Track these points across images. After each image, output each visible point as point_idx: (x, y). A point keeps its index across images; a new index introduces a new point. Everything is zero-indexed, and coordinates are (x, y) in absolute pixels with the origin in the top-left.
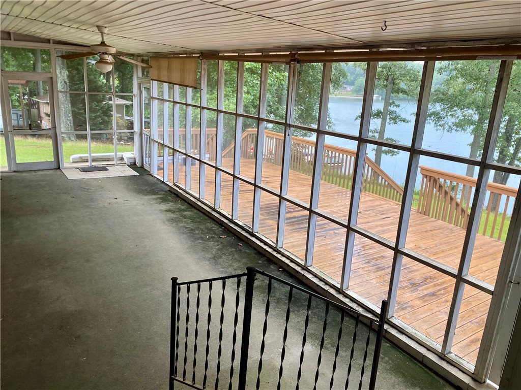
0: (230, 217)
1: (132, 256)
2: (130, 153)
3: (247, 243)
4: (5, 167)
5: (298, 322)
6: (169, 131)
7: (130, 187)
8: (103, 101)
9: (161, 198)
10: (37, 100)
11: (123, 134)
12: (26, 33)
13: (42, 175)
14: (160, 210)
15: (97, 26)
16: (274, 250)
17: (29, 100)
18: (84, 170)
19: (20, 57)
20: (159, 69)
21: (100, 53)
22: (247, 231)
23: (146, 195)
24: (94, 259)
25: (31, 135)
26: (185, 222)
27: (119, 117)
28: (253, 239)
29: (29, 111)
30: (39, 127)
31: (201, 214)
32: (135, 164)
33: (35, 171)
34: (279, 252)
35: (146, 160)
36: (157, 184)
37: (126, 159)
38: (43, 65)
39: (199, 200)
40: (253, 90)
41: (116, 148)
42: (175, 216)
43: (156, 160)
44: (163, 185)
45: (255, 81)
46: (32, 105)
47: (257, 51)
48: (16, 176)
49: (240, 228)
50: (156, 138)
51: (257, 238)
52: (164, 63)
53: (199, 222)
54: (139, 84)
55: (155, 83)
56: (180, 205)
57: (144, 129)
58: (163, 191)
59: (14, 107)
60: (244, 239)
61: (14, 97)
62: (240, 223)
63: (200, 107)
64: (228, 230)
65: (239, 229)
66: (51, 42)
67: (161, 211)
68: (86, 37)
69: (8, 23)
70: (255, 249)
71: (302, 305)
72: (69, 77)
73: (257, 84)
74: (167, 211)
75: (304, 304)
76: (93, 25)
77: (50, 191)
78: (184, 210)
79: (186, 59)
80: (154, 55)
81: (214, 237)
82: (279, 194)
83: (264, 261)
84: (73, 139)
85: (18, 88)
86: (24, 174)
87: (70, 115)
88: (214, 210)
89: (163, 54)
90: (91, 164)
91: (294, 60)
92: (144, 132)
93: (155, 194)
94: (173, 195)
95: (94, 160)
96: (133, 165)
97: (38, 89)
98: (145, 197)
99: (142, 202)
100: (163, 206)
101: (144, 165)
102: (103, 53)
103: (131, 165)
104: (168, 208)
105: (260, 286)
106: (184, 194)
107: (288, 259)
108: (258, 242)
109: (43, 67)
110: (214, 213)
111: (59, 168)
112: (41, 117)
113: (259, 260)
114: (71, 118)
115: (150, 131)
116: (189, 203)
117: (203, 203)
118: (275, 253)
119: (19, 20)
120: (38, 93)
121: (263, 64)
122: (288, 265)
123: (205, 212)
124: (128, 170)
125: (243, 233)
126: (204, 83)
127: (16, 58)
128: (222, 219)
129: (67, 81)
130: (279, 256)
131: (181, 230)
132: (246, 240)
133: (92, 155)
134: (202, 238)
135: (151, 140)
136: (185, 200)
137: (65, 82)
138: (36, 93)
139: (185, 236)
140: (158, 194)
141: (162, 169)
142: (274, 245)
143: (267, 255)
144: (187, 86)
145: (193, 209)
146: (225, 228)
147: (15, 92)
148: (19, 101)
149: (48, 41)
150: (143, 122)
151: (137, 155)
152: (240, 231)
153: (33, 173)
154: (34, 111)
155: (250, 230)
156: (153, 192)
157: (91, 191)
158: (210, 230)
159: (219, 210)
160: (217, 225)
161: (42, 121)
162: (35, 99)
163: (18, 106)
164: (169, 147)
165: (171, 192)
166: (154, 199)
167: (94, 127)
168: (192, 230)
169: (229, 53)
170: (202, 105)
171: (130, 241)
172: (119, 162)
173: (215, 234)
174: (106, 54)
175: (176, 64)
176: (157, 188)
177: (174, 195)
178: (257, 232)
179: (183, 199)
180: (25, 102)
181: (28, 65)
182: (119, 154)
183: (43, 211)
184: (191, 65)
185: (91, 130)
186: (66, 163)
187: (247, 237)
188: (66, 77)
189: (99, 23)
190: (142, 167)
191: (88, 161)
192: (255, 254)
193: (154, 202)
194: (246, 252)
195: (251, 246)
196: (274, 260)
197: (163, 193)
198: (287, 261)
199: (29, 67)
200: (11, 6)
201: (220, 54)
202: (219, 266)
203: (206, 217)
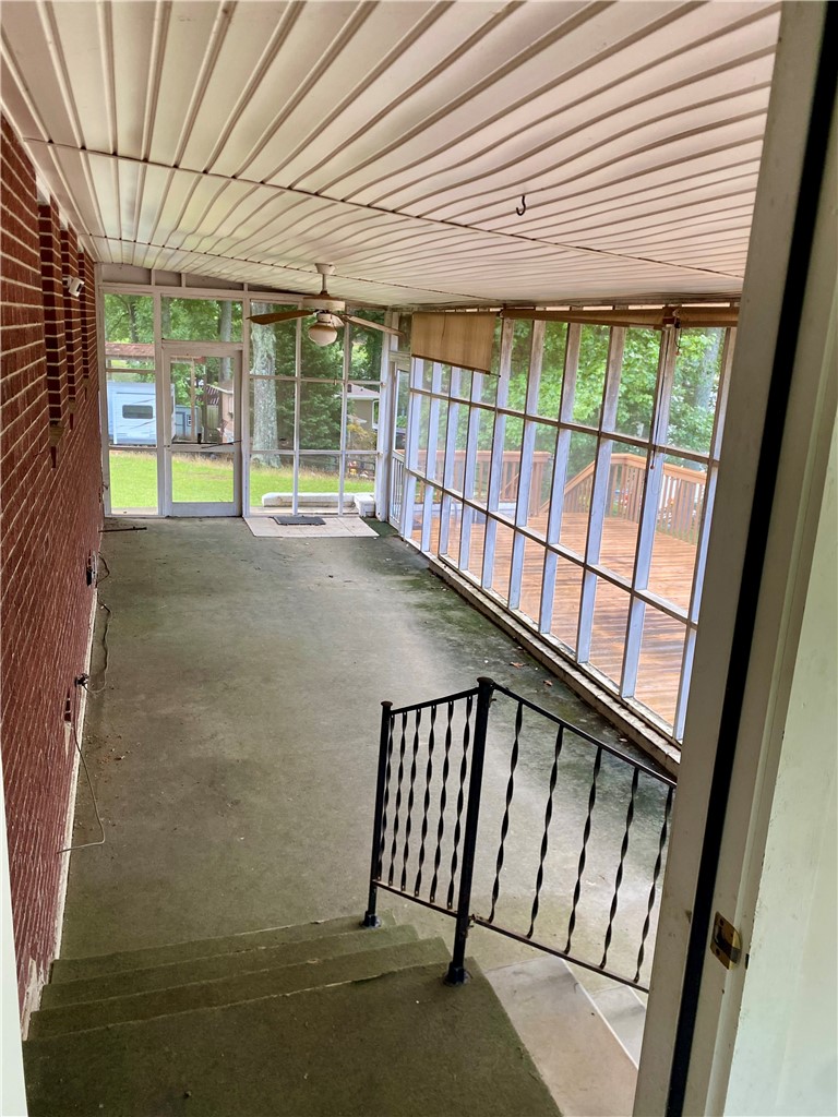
0: (536, 628)
1: (344, 681)
2: (367, 495)
3: (562, 681)
4: (154, 508)
5: (638, 840)
6: (438, 454)
7: (359, 557)
8: (333, 393)
9: (411, 582)
10: (219, 389)
11: (366, 459)
12: (205, 274)
13: (212, 527)
14: (405, 604)
15: (316, 264)
16: (616, 701)
17: (207, 389)
18: (283, 522)
19: (198, 309)
20: (427, 336)
21: (317, 310)
22: (566, 659)
23: (385, 574)
24: (279, 679)
25: (203, 453)
26: (449, 630)
27: (362, 425)
28: (576, 675)
29: (204, 408)
30: (217, 440)
31: (482, 618)
32: (374, 516)
33: (200, 518)
34: (625, 706)
35: (395, 508)
36: (409, 555)
37: (358, 506)
38: (235, 323)
39: (480, 590)
40: (628, 373)
41: (342, 483)
42: (432, 617)
43: (411, 509)
44: (419, 558)
45: (632, 355)
46: (208, 398)
47: (605, 302)
48: (169, 526)
49: (552, 650)
50: (414, 467)
51: (584, 673)
52: (437, 323)
53: (475, 632)
54: (392, 364)
55: (420, 362)
56: (444, 598)
57: (394, 449)
58: (417, 568)
59: (179, 401)
60: (557, 672)
61: (181, 383)
62: (554, 642)
63: (493, 409)
64: (529, 653)
65: (550, 652)
66: (246, 287)
67: (408, 605)
68: (300, 280)
69: (178, 260)
70: (578, 695)
71: (654, 812)
72: (276, 345)
73: (638, 359)
74: (420, 606)
75: (659, 809)
76: (309, 262)
77: (222, 556)
78: (450, 608)
79: (476, 317)
80: (421, 310)
81: (499, 663)
82: (630, 586)
83: (592, 719)
84: (275, 464)
85: (189, 366)
86: (183, 523)
87: (272, 419)
88: (506, 611)
89: (435, 308)
90: (296, 511)
91: (671, 321)
92: (393, 455)
93: (402, 574)
94: (434, 578)
95: (302, 504)
96: (370, 518)
97: (222, 368)
98: (383, 578)
99: (377, 586)
100: (413, 596)
101: (391, 519)
102: (323, 312)
103: (368, 517)
104: (420, 601)
105: (574, 765)
106: (455, 576)
107: (641, 720)
108: (584, 682)
109: (235, 327)
110: (505, 618)
111: (241, 516)
112: (222, 421)
113: (581, 717)
114: (274, 425)
115: (405, 454)
116: (461, 596)
117: (487, 596)
118: (615, 707)
119: (193, 256)
120: (223, 376)
121: (615, 328)
122: (639, 733)
123: (490, 615)
124: (361, 526)
125: (558, 661)
126: (506, 363)
127: (190, 310)
128: (520, 630)
129: (273, 354)
130: (623, 713)
131: (439, 644)
132: (561, 674)
133: (299, 494)
134: (475, 663)
135: (405, 471)
136: (454, 588)
137: (269, 356)
138: (219, 375)
139: (444, 654)
140: (407, 574)
141: (421, 528)
142: (616, 691)
143: (601, 709)
144: (473, 369)
145: (468, 608)
146: (524, 648)
147: (184, 374)
148: (188, 391)
149: (240, 286)
150: (395, 436)
151: (380, 498)
152: (550, 656)
153: (197, 522)
154: (212, 409)
155: (571, 656)
156: (399, 570)
157: (290, 559)
158: (494, 649)
159: (516, 613)
160: (508, 642)
161: (225, 430)
162: (215, 386)
163: (187, 400)
164: (435, 486)
165: (432, 572)
166: (398, 582)
167: (314, 444)
168: (459, 645)
169: (554, 306)
170: (499, 406)
171: (345, 653)
172: (345, 511)
173: (502, 657)
174: (328, 312)
175: (457, 326)
176: (406, 563)
177: (437, 578)
178: (586, 662)
179: (451, 587)
180: (199, 391)
181: (210, 323)
182: (348, 495)
183: (206, 589)
184: (482, 328)
185: (301, 447)
186: (253, 507)
187: (564, 671)
188: (271, 346)
189: (320, 260)
190: (386, 521)
191: (291, 506)
192: (577, 704)
193: (398, 587)
194: (557, 699)
195: (570, 688)
196: (613, 719)
197: (418, 572)
198: (638, 725)
199: (210, 327)
200: (183, 237)
201: (537, 309)
202: (500, 718)
203: (490, 625)
